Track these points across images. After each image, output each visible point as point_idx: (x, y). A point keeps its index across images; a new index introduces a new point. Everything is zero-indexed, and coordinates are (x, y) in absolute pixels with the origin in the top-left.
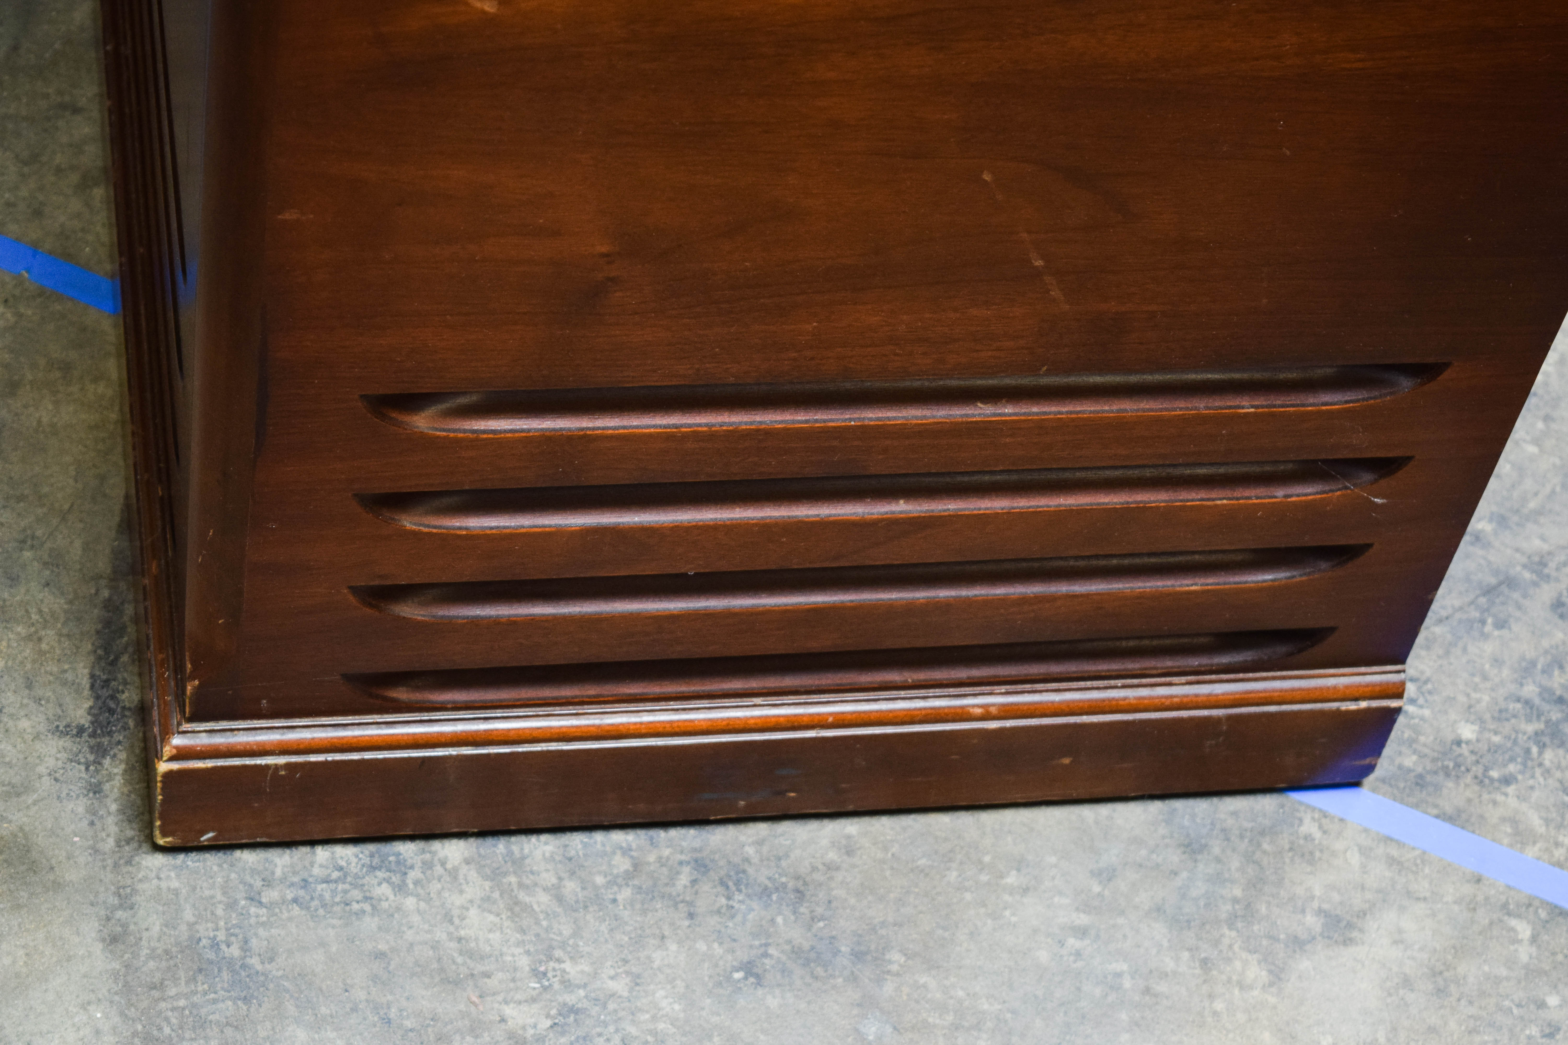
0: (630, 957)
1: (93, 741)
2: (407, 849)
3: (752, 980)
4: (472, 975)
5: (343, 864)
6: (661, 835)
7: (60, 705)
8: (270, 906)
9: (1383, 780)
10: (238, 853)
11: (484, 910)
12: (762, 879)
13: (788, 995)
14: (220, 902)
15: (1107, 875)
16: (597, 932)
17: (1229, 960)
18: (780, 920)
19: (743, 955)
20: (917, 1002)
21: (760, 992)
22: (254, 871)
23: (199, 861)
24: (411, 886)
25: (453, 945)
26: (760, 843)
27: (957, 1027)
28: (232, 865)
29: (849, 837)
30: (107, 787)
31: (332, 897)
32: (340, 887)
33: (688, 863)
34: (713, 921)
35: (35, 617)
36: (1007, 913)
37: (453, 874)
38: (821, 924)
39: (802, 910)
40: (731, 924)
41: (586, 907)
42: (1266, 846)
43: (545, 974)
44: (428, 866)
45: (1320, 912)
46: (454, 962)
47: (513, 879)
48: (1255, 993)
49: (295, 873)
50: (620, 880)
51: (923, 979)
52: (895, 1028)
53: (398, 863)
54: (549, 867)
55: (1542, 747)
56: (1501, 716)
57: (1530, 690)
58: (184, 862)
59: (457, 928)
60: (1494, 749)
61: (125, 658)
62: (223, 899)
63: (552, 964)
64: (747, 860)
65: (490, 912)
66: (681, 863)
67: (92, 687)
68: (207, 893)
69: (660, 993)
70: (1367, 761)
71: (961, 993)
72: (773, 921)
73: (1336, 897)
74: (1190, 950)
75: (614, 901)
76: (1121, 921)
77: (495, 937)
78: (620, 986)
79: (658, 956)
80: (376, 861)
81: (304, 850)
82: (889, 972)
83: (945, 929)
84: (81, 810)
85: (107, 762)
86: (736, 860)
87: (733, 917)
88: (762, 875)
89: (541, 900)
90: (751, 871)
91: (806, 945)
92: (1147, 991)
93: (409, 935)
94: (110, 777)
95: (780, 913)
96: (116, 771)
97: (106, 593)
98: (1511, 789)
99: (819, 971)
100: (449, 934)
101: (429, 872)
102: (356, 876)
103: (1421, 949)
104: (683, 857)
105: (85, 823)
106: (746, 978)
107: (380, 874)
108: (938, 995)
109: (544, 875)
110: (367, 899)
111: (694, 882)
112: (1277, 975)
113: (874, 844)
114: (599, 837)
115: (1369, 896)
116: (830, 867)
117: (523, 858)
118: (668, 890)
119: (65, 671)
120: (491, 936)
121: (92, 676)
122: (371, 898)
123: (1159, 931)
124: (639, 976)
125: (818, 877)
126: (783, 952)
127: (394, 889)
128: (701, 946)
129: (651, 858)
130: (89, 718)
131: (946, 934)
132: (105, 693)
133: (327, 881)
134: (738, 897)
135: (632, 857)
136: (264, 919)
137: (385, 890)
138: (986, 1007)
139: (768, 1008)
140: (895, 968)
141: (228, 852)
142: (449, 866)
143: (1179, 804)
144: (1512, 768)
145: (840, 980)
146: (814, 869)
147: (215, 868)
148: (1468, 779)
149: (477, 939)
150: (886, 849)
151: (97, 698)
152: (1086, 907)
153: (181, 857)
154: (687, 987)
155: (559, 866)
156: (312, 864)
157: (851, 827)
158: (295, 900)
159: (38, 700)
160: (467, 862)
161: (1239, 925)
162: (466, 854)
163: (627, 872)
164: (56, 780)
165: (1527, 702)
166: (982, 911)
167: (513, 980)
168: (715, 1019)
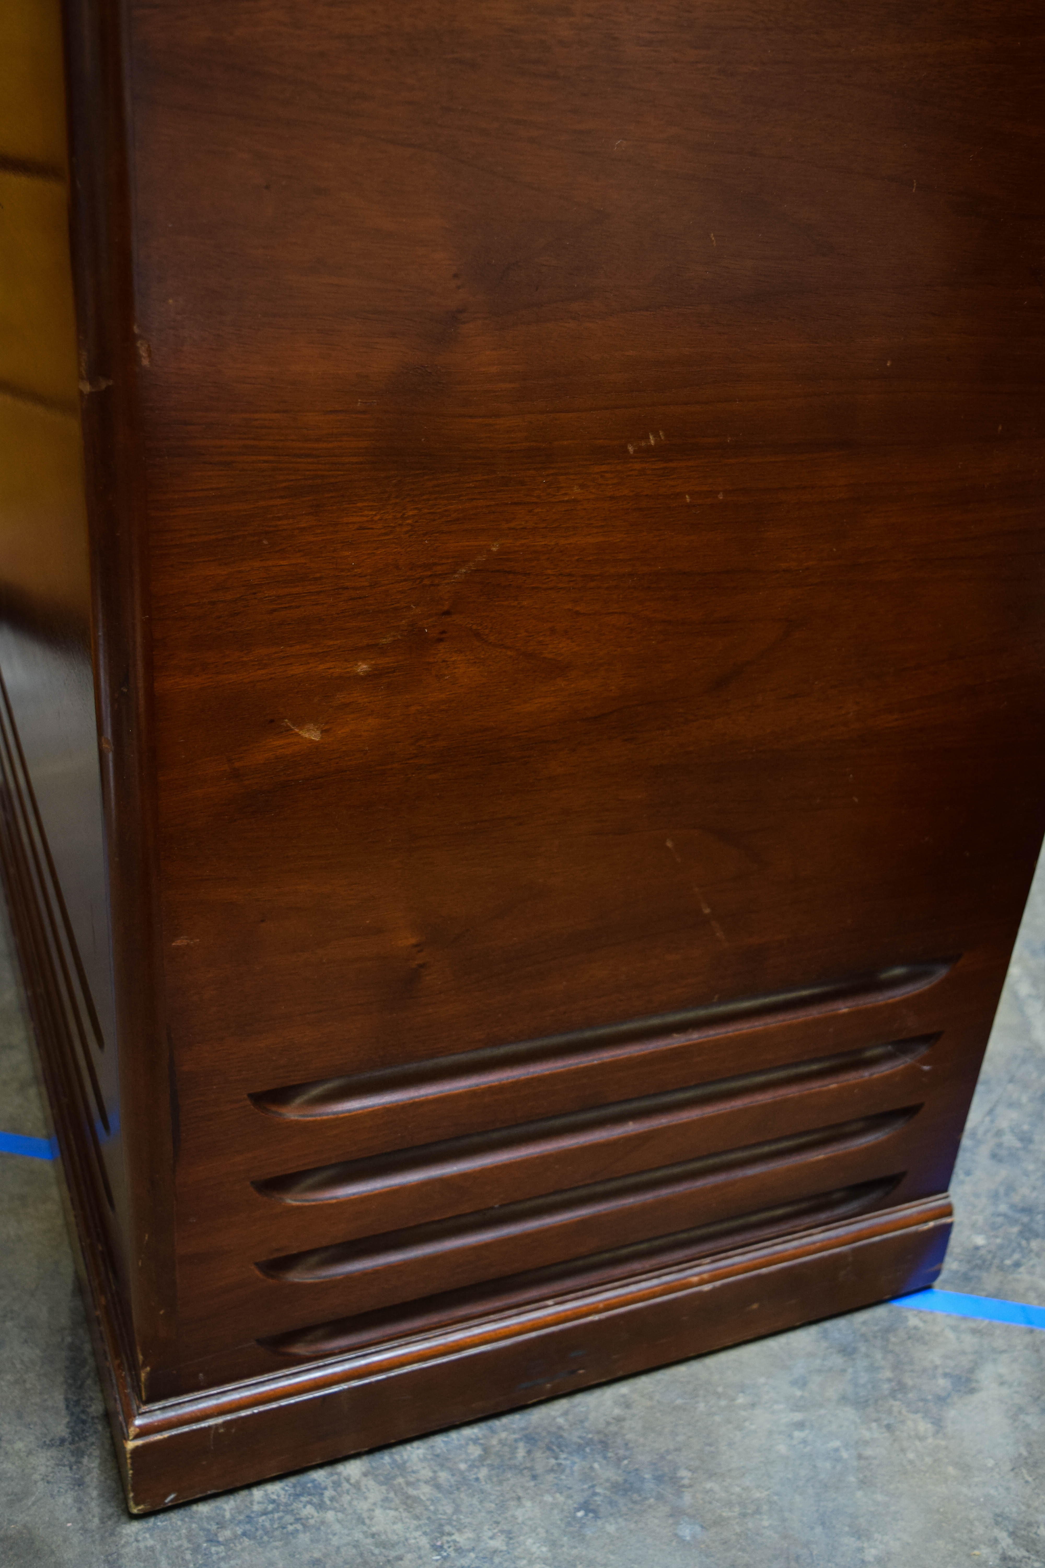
0: (499, 1519)
1: (72, 1447)
2: (319, 1475)
3: (591, 1515)
4: (389, 1561)
5: (274, 1497)
6: (497, 1423)
7: (45, 1426)
8: (226, 1543)
9: (945, 1281)
10: (195, 1508)
11: (386, 1508)
12: (575, 1439)
13: (620, 1520)
14: (187, 1549)
15: (801, 1383)
16: (471, 1505)
17: (903, 1422)
18: (596, 1466)
19: (579, 1498)
20: (710, 1503)
21: (599, 1523)
22: (209, 1519)
23: (166, 1520)
24: (328, 1502)
25: (369, 1540)
26: (565, 1414)
27: (744, 1515)
28: (192, 1517)
29: (624, 1396)
30: (87, 1479)
31: (272, 1525)
32: (276, 1515)
33: (521, 1439)
34: (550, 1477)
35: (18, 1366)
36: (747, 1424)
37: (357, 1486)
38: (626, 1462)
39: (610, 1455)
40: (563, 1477)
41: (458, 1489)
42: (893, 1339)
43: (441, 1547)
44: (337, 1485)
45: (945, 1375)
46: (373, 1554)
47: (400, 1480)
48: (930, 1440)
49: (240, 1513)
50: (477, 1463)
51: (709, 1485)
52: (702, 1527)
53: (315, 1487)
54: (424, 1465)
55: (1028, 1240)
56: (994, 1227)
57: (1003, 1208)
58: (155, 1524)
59: (369, 1527)
60: (1001, 1247)
61: (89, 1382)
62: (190, 1546)
63: (445, 1538)
64: (560, 1428)
65: (390, 1509)
66: (516, 1441)
67: (67, 1407)
68: (176, 1544)
69: (529, 1541)
70: (935, 1268)
71: (737, 1489)
72: (592, 1468)
73: (951, 1363)
74: (875, 1421)
75: (477, 1479)
76: (823, 1411)
77: (399, 1527)
78: (498, 1543)
79: (519, 1513)
80: (298, 1489)
81: (244, 1493)
82: (683, 1486)
83: (710, 1445)
84: (70, 1501)
85: (85, 1460)
86: (553, 1429)
87: (563, 1471)
88: (574, 1437)
89: (425, 1491)
90: (565, 1434)
91: (620, 1479)
92: (860, 1457)
93: (335, 1541)
94: (89, 1471)
95: (595, 1461)
96: (93, 1465)
97: (69, 1339)
98: (1022, 1269)
99: (636, 1497)
100: (364, 1533)
101: (339, 1489)
102: (286, 1505)
103: (1020, 1384)
104: (516, 1436)
105: (74, 1510)
106: (586, 1515)
107: (303, 1499)
108: (723, 1495)
109: (423, 1472)
110: (298, 1520)
111: (529, 1452)
112: (938, 1424)
113: (643, 1396)
114: (454, 1435)
115: (971, 1357)
116: (619, 1420)
117: (405, 1462)
118: (513, 1462)
119: (46, 1400)
120: (395, 1527)
121: (66, 1399)
122: (301, 1519)
123: (849, 1413)
124: (510, 1532)
125: (613, 1428)
126: (606, 1489)
127: (316, 1508)
128: (548, 1498)
129: (494, 1442)
130: (68, 1430)
131: (712, 1449)
132: (77, 1410)
133: (265, 1513)
134: (563, 1456)
135: (481, 1444)
136: (223, 1554)
137: (309, 1510)
138: (758, 1495)
139: (608, 1533)
140: (686, 1482)
141: (187, 1508)
142: (352, 1481)
143: (828, 1325)
144: (1016, 1256)
145: (652, 1500)
146: (608, 1424)
147: (179, 1523)
148: (994, 1269)
149: (386, 1532)
150: (651, 1398)
151: (72, 1414)
152: (797, 1407)
153: (152, 1520)
154: (547, 1532)
155: (432, 1462)
156: (252, 1503)
157: (623, 1389)
158: (244, 1534)
159: (28, 1426)
160: (365, 1475)
161: (900, 1396)
162: (364, 1469)
163: (480, 1456)
164: (48, 1482)
165: (1005, 1215)
166: (730, 1426)
167: (420, 1558)
168: (574, 1552)
